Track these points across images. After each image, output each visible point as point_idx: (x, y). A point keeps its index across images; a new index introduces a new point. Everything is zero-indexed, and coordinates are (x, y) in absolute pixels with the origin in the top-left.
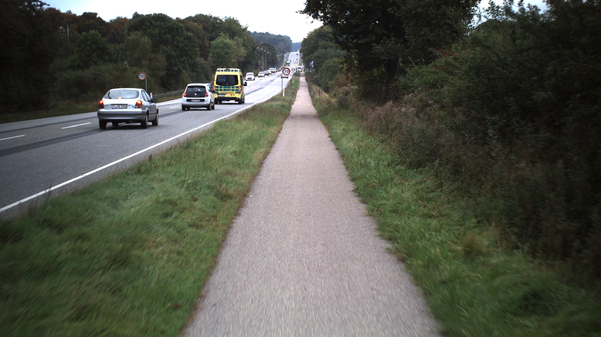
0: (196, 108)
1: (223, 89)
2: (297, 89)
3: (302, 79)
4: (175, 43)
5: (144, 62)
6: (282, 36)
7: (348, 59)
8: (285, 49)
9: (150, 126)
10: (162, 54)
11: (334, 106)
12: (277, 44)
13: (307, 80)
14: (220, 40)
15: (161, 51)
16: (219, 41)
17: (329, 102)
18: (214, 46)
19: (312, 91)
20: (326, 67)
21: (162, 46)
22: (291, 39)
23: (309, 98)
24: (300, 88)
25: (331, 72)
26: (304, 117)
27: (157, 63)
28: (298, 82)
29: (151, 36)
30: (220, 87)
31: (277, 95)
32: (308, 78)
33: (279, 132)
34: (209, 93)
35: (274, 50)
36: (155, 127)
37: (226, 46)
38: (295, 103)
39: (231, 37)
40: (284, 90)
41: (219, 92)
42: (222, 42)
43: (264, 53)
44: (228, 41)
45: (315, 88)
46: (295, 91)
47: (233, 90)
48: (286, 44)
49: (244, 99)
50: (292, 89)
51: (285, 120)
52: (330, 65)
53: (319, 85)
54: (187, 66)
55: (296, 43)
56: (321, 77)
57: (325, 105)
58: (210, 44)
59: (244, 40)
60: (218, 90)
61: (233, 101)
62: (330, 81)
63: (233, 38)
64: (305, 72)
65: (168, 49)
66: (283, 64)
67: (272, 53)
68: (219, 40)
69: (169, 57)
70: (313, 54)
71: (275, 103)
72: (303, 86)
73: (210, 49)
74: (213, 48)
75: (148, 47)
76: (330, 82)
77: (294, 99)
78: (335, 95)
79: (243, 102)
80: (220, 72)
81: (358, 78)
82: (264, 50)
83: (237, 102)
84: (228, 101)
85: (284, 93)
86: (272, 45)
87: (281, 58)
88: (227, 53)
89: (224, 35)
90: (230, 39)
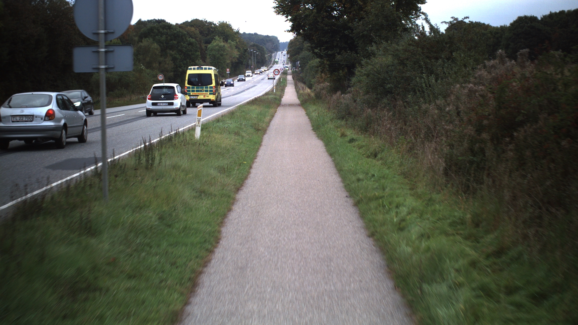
2: (285, 86)
3: (290, 78)
4: (180, 48)
6: (269, 36)
7: (322, 64)
8: (272, 49)
10: (169, 57)
11: (313, 97)
12: (265, 44)
13: (293, 78)
15: (168, 55)
16: (215, 44)
17: (309, 95)
18: (210, 49)
19: (298, 88)
20: (310, 67)
22: (278, 39)
23: (295, 94)
24: (287, 86)
25: (313, 71)
26: (291, 105)
27: (166, 66)
28: (285, 80)
29: (159, 42)
30: (192, 88)
31: (269, 91)
32: (295, 76)
34: (180, 95)
35: (263, 50)
37: (222, 49)
38: (284, 97)
39: (224, 40)
40: (275, 87)
41: (191, 94)
42: (218, 45)
43: (254, 53)
44: (222, 44)
45: (301, 85)
46: (283, 88)
47: (207, 91)
48: (273, 44)
50: (281, 86)
51: (278, 107)
52: (313, 65)
53: (304, 83)
55: (283, 42)
56: (306, 75)
57: (306, 97)
58: (206, 47)
59: (237, 43)
60: (189, 91)
61: (208, 104)
63: (227, 41)
64: (292, 71)
65: (173, 53)
66: (271, 63)
67: (261, 53)
69: (174, 59)
70: (298, 54)
71: (270, 97)
73: (206, 52)
74: (210, 51)
75: (157, 53)
76: (313, 80)
77: (283, 94)
78: (315, 90)
79: (220, 105)
80: (192, 71)
81: (329, 77)
82: (254, 50)
85: (275, 89)
86: (261, 46)
87: (269, 58)
88: (222, 55)
89: (219, 39)
90: (224, 42)
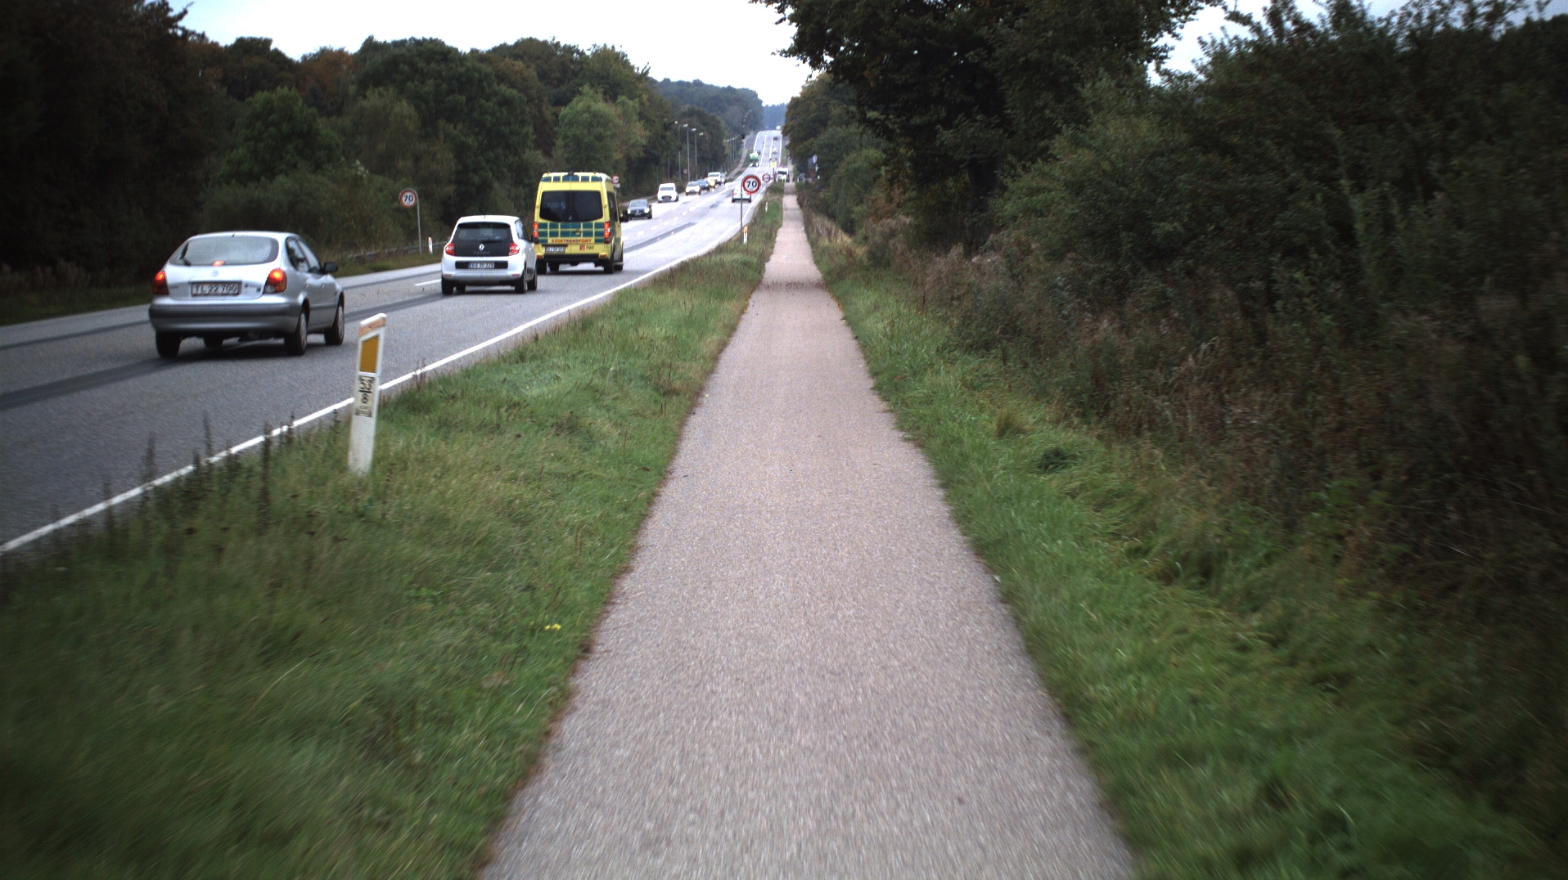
0: (482, 287)
1: (559, 230)
2: (776, 225)
3: (790, 202)
4: (475, 115)
5: (401, 164)
6: (735, 89)
7: (891, 157)
8: (743, 123)
9: (314, 347)
10: (444, 142)
11: (861, 261)
12: (723, 110)
13: (800, 203)
14: (581, 104)
15: (442, 136)
16: (580, 106)
17: (850, 254)
18: (566, 121)
19: (813, 230)
20: (847, 170)
21: (442, 123)
22: (760, 97)
23: (806, 248)
24: (784, 224)
25: (858, 184)
26: (794, 286)
27: (434, 167)
28: (778, 208)
29: (417, 99)
30: (552, 226)
31: (730, 240)
32: (804, 197)
33: (742, 312)
34: (520, 244)
35: (716, 126)
36: (333, 350)
37: (598, 120)
38: (773, 258)
39: (608, 97)
40: (746, 229)
41: (550, 240)
42: (588, 109)
43: (692, 134)
44: (601, 106)
45: (821, 222)
46: (771, 230)
47: (588, 234)
48: (747, 109)
49: (621, 259)
50: (764, 225)
51: (752, 292)
52: (856, 165)
53: (832, 216)
54: (505, 170)
55: (773, 106)
56: (837, 196)
57: (841, 260)
58: (556, 115)
59: (642, 104)
60: (545, 234)
61: (590, 266)
62: (857, 205)
63: (614, 98)
64: (797, 184)
65: (456, 130)
66: (738, 162)
67: (711, 134)
68: (578, 104)
69: (460, 150)
70: (815, 136)
71: (728, 258)
72: (791, 219)
73: (556, 129)
74: (566, 125)
75: (411, 128)
76: (857, 209)
77: (769, 250)
78: (866, 238)
79: (619, 268)
80: (552, 183)
81: (913, 200)
82: (691, 126)
83: (600, 268)
84: (575, 264)
85: (746, 236)
86: (711, 114)
87: (735, 148)
88: (600, 138)
89: (591, 92)
90: (606, 101)
